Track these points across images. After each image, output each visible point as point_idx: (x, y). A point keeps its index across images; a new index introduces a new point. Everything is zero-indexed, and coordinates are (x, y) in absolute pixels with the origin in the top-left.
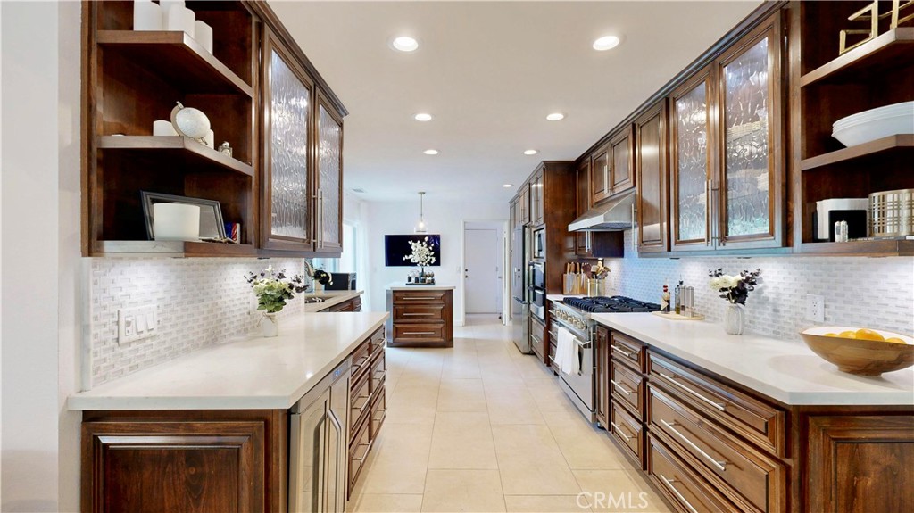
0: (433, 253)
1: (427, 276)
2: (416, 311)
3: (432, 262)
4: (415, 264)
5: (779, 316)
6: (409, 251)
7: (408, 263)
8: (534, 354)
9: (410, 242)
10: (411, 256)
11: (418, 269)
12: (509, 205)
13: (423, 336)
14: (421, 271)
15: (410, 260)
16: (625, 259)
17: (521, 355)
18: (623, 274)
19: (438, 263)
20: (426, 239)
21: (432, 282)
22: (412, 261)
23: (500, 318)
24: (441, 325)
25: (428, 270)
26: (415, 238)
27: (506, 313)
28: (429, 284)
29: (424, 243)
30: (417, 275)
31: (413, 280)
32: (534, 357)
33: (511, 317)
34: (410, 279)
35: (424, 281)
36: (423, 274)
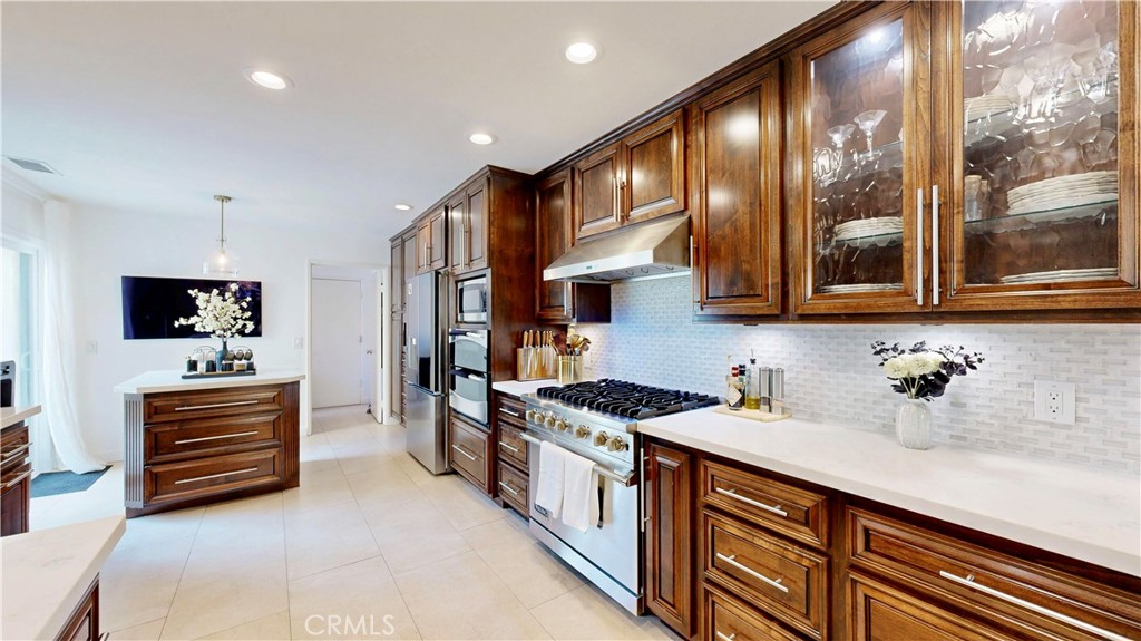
0: (248, 314)
1: (235, 357)
2: (208, 432)
3: (247, 331)
4: (206, 335)
5: (966, 413)
6: (192, 310)
7: (189, 332)
8: (454, 472)
9: (192, 292)
10: (193, 320)
11: (215, 344)
12: (389, 245)
13: (228, 480)
14: (220, 348)
15: (193, 326)
16: (613, 325)
17: (431, 478)
18: (610, 346)
19: (256, 333)
20: (234, 287)
21: (251, 369)
22: (197, 329)
23: (369, 412)
24: (273, 452)
25: (237, 345)
26: (206, 286)
27: (383, 405)
28: (241, 372)
29: (227, 295)
30: (213, 357)
31: (202, 367)
32: (453, 477)
33: (392, 411)
34: (193, 365)
35: (230, 367)
36: (224, 354)
